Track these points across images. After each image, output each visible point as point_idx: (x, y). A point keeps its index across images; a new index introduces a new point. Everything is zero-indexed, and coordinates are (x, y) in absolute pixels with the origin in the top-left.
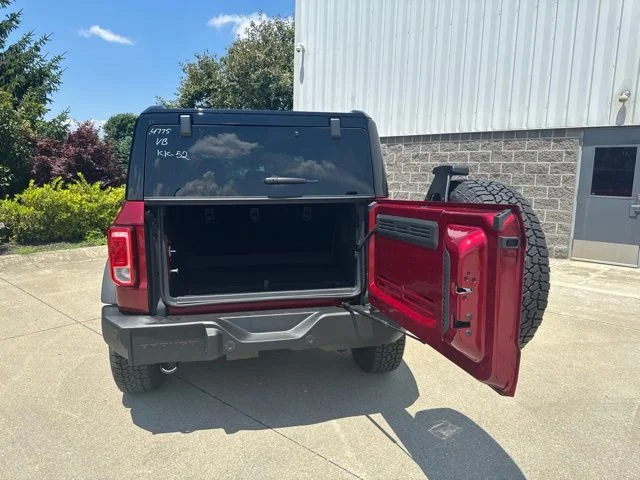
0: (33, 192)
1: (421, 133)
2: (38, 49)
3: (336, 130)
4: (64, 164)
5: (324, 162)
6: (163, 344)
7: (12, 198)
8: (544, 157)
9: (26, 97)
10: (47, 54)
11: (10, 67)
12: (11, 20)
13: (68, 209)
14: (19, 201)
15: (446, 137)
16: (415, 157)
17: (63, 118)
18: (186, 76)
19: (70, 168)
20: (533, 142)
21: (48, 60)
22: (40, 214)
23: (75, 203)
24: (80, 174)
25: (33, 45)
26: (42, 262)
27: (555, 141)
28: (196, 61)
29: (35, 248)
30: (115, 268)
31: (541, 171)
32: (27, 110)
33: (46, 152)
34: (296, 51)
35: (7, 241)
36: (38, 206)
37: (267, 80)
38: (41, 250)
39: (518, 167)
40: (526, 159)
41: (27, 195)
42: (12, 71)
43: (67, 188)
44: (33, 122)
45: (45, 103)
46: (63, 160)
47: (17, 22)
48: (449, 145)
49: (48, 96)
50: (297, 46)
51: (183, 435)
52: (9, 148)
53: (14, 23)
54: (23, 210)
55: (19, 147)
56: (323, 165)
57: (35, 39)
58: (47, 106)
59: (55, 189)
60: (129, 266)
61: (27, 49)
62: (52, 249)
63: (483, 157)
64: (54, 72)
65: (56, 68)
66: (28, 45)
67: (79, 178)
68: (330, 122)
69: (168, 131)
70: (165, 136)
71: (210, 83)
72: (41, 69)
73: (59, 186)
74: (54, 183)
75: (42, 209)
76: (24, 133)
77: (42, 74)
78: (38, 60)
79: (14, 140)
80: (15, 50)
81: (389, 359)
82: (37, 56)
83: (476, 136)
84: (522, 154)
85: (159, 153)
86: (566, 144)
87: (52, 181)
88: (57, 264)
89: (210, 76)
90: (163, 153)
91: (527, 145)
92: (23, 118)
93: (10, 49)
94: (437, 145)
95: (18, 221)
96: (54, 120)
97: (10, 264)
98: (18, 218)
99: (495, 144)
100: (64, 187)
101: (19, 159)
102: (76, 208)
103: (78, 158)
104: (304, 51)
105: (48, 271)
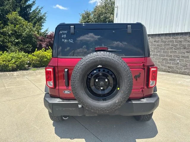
0: (37, 53)
1: (157, 33)
2: (40, 11)
3: (129, 30)
4: (45, 44)
5: (123, 42)
6: (64, 109)
7: (31, 54)
9: (36, 25)
10: (42, 12)
11: (33, 16)
12: (33, 3)
13: (46, 58)
14: (33, 55)
15: (166, 35)
16: (155, 41)
17: (47, 31)
18: (81, 17)
19: (47, 46)
21: (43, 14)
22: (38, 59)
23: (48, 56)
24: (50, 47)
25: (39, 10)
26: (38, 73)
28: (84, 12)
29: (37, 68)
30: (47, 81)
32: (37, 28)
33: (41, 41)
34: (115, 7)
35: (30, 66)
36: (38, 56)
37: (106, 18)
38: (38, 69)
41: (35, 53)
42: (33, 17)
43: (46, 51)
44: (38, 32)
45: (42, 27)
46: (46, 43)
47: (35, 3)
48: (167, 37)
49: (43, 24)
50: (115, 6)
51: (71, 140)
52: (31, 40)
53: (34, 3)
54: (34, 58)
55: (34, 39)
56: (122, 43)
57: (39, 8)
58: (43, 27)
59: (43, 51)
60: (52, 81)
61: (37, 11)
62: (41, 69)
63: (180, 41)
64: (44, 17)
65: (45, 16)
66: (38, 10)
67: (49, 48)
68: (127, 27)
69: (66, 32)
70: (65, 34)
71: (88, 20)
72: (41, 16)
73: (44, 50)
74: (42, 50)
75: (39, 57)
76: (35, 35)
77: (41, 18)
78: (40, 14)
79: (33, 37)
80: (34, 11)
81: (146, 118)
82: (40, 13)
83: (178, 34)
85: (63, 40)
87: (42, 49)
88: (42, 74)
89: (88, 17)
90: (64, 40)
92: (35, 31)
93: (33, 11)
94: (163, 37)
95: (33, 61)
96: (45, 32)
97: (29, 73)
98: (32, 60)
99: (185, 37)
100: (45, 51)
101: (34, 43)
102: (49, 57)
103: (49, 42)
104: (118, 7)
105: (39, 76)
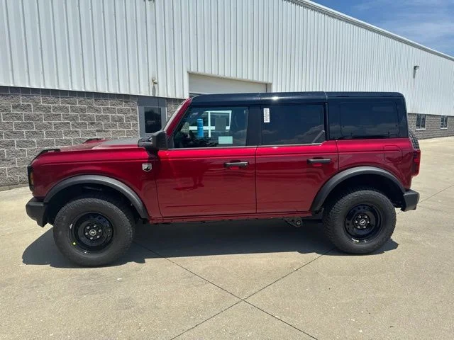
8: (120, 111)
20: (114, 102)
27: (125, 102)
31: (121, 119)
39: (106, 118)
40: (110, 112)
48: (51, 98)
63: (82, 110)
84: (108, 109)
86: (131, 104)
91: (109, 103)
94: (39, 98)
99: (89, 101)
